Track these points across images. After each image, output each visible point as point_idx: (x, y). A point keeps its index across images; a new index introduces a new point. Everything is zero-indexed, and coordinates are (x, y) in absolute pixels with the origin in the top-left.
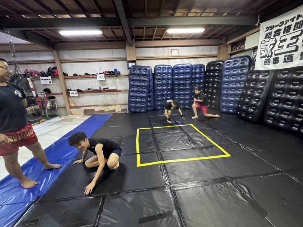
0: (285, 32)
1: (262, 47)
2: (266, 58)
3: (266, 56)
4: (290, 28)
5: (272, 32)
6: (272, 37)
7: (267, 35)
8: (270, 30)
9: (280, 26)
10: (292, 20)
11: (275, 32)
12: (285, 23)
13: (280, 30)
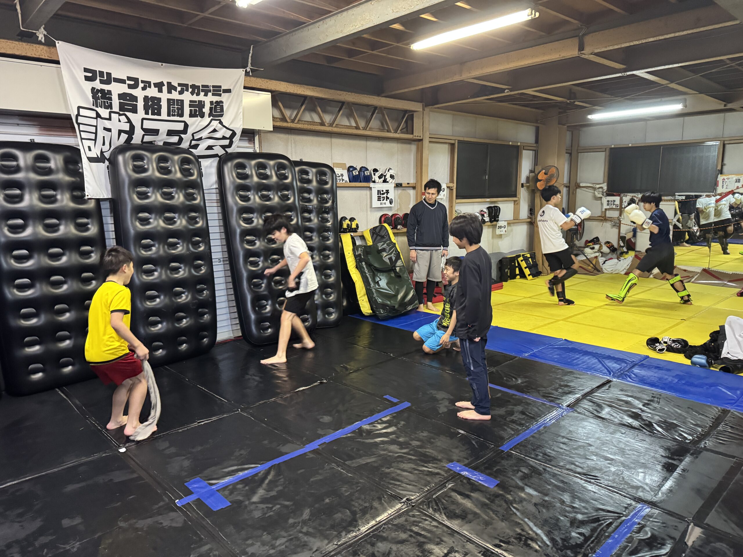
0: (150, 111)
1: (84, 127)
4: (160, 107)
5: (110, 92)
6: (116, 107)
7: (95, 96)
8: (102, 82)
9: (130, 87)
10: (159, 86)
11: (121, 96)
12: (141, 85)
13: (135, 99)
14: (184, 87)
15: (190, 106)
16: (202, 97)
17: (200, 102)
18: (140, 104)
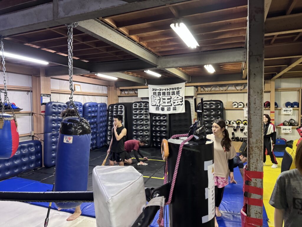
1: (152, 99)
2: (156, 106)
3: (155, 105)
4: (165, 94)
5: (156, 92)
6: (157, 95)
7: (154, 94)
8: (155, 91)
9: (160, 91)
10: (165, 90)
11: (158, 93)
12: (162, 90)
13: (160, 93)
14: (170, 89)
15: (172, 93)
16: (174, 90)
17: (174, 92)
18: (162, 94)
